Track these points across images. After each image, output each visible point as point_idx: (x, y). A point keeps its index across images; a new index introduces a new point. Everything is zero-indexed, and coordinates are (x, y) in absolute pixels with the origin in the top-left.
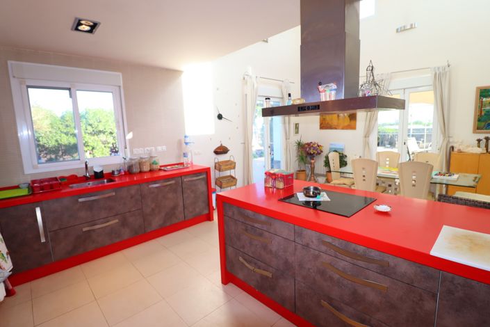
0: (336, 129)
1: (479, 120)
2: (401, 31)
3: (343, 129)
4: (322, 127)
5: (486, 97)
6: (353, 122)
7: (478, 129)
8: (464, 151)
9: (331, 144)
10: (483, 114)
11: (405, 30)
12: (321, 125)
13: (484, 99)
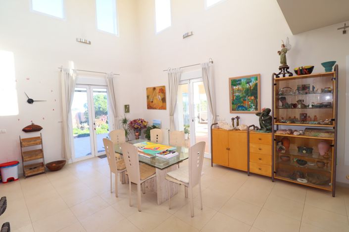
0: (156, 109)
1: (233, 104)
2: (186, 37)
3: (159, 109)
4: (148, 108)
5: (235, 85)
6: (164, 104)
7: (233, 110)
8: (222, 128)
9: (154, 121)
10: (234, 98)
11: (188, 36)
12: (148, 106)
13: (234, 87)
